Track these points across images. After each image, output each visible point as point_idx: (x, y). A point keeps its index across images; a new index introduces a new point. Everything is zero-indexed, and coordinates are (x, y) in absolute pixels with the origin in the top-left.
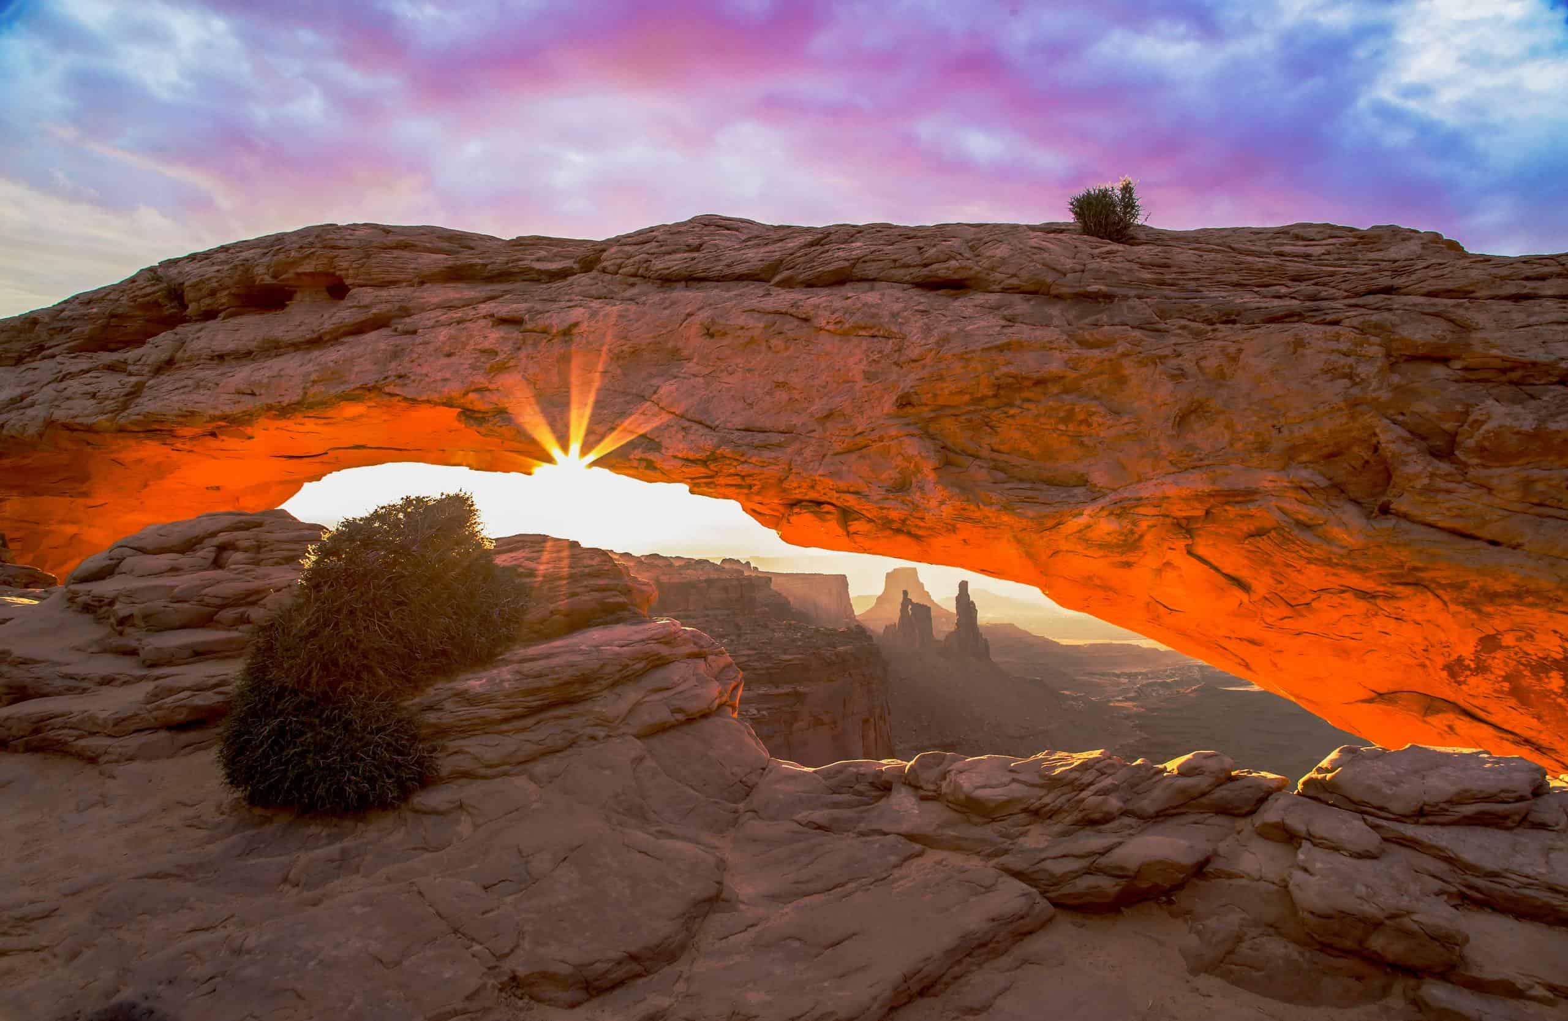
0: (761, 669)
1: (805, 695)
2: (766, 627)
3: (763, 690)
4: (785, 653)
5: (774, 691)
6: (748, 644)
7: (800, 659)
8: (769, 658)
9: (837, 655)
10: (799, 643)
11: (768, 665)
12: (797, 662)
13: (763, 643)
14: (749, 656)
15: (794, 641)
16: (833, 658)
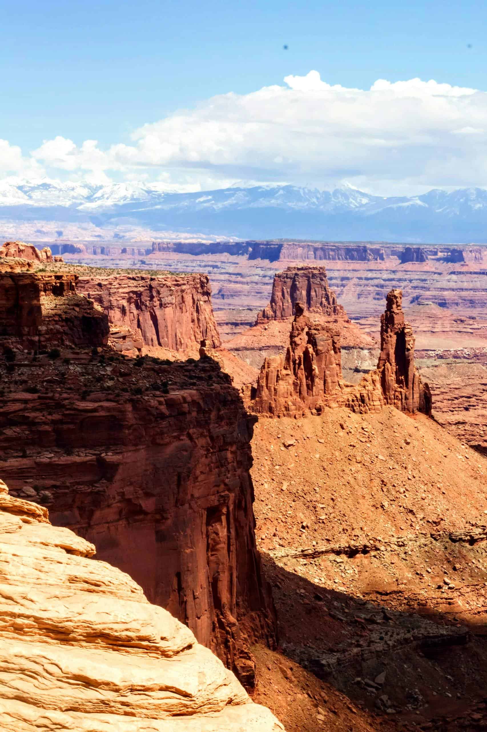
0: (45, 423)
1: (114, 467)
2: (54, 355)
3: (46, 457)
4: (83, 399)
5: (65, 459)
6: (25, 382)
7: (108, 409)
8: (59, 406)
9: (171, 404)
10: (110, 383)
11: (56, 417)
12: (102, 413)
13: (48, 381)
14: (25, 401)
15: (100, 379)
16: (163, 408)
